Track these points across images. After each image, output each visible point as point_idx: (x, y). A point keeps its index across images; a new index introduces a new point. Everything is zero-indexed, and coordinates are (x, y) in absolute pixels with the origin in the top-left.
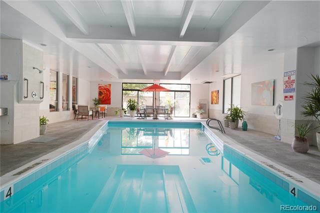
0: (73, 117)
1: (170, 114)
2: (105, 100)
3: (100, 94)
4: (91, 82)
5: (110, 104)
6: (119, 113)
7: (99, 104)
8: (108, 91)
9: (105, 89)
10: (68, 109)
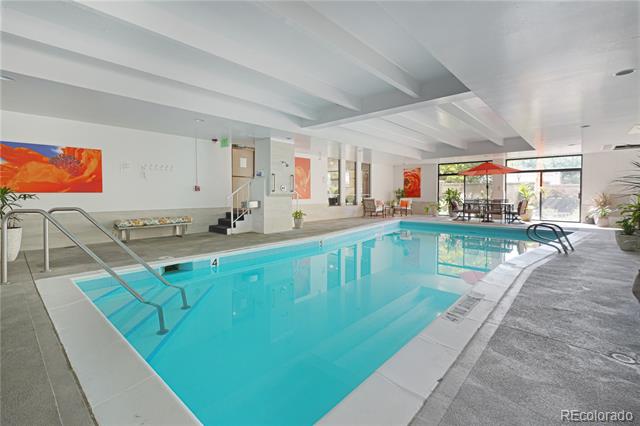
0: (361, 214)
1: (514, 214)
2: (412, 192)
3: (406, 182)
4: (394, 166)
5: (419, 196)
6: (430, 210)
7: (403, 196)
8: (417, 177)
9: (412, 175)
10: (355, 203)
